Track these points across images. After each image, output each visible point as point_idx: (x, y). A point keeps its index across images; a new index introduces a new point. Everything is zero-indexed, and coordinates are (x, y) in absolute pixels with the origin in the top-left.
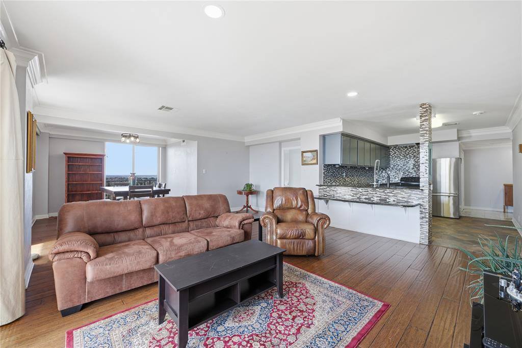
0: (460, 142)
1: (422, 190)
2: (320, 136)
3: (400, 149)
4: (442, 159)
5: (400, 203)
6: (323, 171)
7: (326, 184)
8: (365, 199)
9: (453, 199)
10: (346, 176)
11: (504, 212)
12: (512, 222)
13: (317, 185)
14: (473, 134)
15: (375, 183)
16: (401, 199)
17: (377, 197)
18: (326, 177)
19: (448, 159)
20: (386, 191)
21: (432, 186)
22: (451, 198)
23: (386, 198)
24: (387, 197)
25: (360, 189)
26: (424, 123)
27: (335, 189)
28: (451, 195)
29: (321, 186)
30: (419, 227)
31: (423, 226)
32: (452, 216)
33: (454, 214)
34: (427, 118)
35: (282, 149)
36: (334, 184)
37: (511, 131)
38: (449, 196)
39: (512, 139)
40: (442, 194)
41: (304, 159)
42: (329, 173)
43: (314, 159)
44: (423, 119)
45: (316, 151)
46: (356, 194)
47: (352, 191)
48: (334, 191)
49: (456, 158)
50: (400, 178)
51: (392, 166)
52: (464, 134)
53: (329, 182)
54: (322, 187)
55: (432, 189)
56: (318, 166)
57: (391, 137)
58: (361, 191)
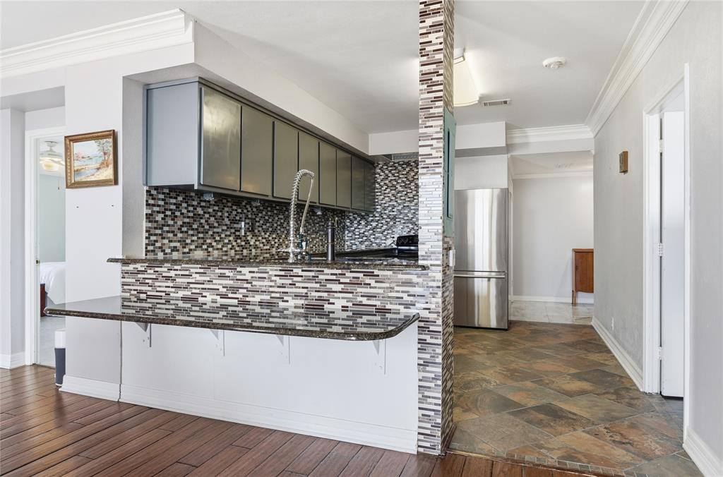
0: (509, 155)
1: (424, 268)
2: (127, 79)
3: (396, 168)
4: (476, 191)
5: (361, 314)
6: (145, 211)
7: (160, 256)
8: (261, 304)
9: (497, 284)
10: (247, 230)
11: (574, 304)
12: (592, 327)
13: (111, 260)
14: (531, 140)
15: (291, 249)
16: (365, 301)
17: (297, 296)
18: (156, 229)
19: (488, 192)
20: (321, 277)
21: (451, 253)
22: (493, 281)
23: (320, 299)
24: (325, 295)
25: (246, 272)
26: (432, 37)
27: (172, 274)
28: (493, 274)
29: (126, 262)
30: (417, 396)
31: (426, 394)
32: (493, 324)
33: (499, 319)
34: (440, 18)
35: (27, 134)
36: (199, 254)
37: (592, 135)
38: (489, 279)
39: (593, 152)
40: (476, 274)
41: (77, 165)
42: (174, 218)
43: (104, 164)
44: (429, 21)
45: (113, 135)
46: (234, 290)
47: (222, 276)
48: (168, 278)
49: (502, 189)
50: (396, 239)
51: (379, 208)
52: (518, 138)
53: (175, 249)
54: (131, 267)
55: (452, 263)
56: (117, 191)
57: (374, 135)
58: (248, 276)
